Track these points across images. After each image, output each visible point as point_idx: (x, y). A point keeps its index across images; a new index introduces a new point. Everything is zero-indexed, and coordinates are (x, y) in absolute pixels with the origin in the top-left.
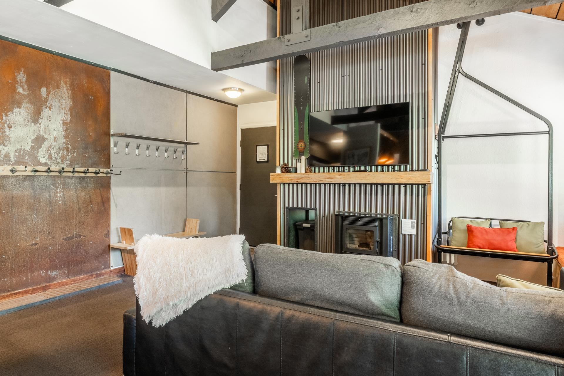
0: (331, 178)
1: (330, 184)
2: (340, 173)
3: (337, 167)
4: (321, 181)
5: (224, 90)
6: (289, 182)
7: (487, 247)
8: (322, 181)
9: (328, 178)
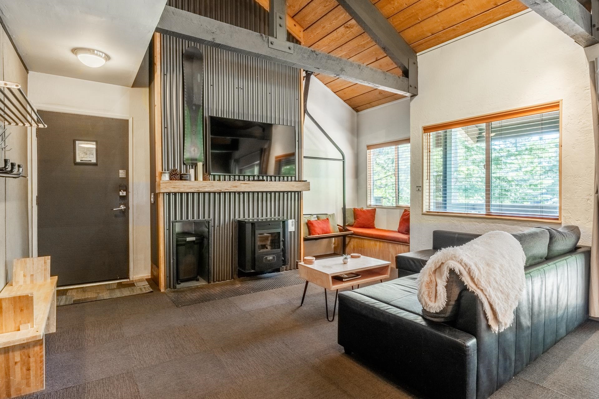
0: (236, 187)
1: (235, 192)
2: (246, 182)
3: (242, 176)
4: (226, 189)
5: (75, 51)
6: (188, 191)
7: (321, 233)
8: (228, 189)
9: (233, 187)
